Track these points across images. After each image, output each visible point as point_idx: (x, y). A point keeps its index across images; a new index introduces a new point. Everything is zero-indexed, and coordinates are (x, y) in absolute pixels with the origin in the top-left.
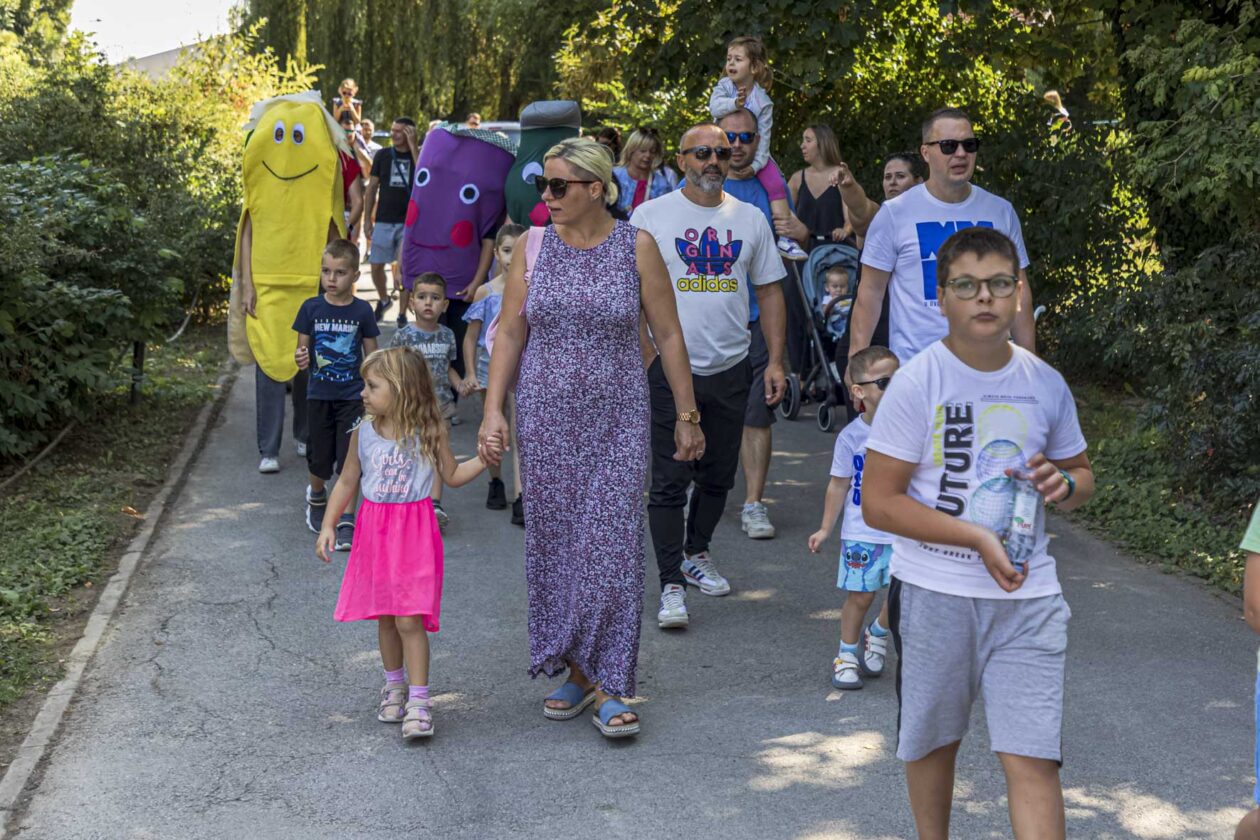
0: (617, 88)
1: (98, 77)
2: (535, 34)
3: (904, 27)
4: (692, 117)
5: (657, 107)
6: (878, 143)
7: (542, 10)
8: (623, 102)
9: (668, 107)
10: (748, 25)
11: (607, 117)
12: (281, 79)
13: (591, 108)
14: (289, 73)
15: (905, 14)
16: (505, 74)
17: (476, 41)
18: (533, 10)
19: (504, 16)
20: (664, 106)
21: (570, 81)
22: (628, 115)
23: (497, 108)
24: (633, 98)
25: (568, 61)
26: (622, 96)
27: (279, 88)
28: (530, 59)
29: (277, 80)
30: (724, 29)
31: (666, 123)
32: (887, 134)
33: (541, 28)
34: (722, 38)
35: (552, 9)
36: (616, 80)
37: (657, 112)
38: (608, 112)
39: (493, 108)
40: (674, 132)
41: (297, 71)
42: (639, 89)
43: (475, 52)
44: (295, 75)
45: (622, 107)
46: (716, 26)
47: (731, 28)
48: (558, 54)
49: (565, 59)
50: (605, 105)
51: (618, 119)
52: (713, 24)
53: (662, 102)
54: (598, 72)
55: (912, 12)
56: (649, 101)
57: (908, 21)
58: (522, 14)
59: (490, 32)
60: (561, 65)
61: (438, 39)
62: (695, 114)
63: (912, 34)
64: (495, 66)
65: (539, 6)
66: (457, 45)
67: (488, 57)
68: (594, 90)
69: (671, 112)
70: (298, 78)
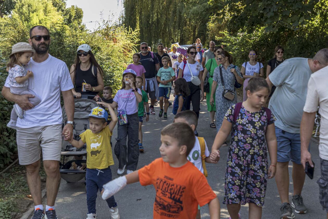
0: (226, 33)
1: (61, 31)
2: (202, 19)
3: (320, 10)
4: (250, 41)
5: (238, 38)
6: (315, 47)
7: (204, 12)
8: (228, 37)
9: (242, 38)
10: (272, 6)
11: (223, 42)
12: (127, 33)
13: (218, 39)
14: (130, 32)
15: (320, 6)
16: (194, 31)
17: (186, 22)
18: (202, 12)
19: (193, 14)
20: (241, 38)
21: (211, 31)
22: (229, 41)
23: (192, 41)
24: (230, 35)
25: (211, 25)
26: (227, 35)
27: (127, 36)
28: (201, 26)
29: (126, 34)
30: (263, 8)
31: (241, 43)
32: (318, 44)
33: (204, 18)
34: (263, 10)
35: (207, 12)
36: (225, 30)
37: (238, 39)
38: (223, 40)
39: (191, 41)
40: (244, 46)
41: (132, 31)
42: (233, 32)
43: (186, 26)
44: (131, 32)
45: (227, 39)
46: (260, 7)
47: (266, 7)
48: (208, 23)
49: (210, 25)
50: (222, 38)
51: (226, 42)
52: (259, 6)
53: (240, 36)
54: (220, 28)
55: (322, 4)
56: (236, 36)
57: (321, 8)
58: (198, 13)
59: (190, 20)
60: (209, 27)
61: (175, 22)
62: (250, 40)
63: (322, 12)
64: (192, 29)
65: (203, 11)
66: (181, 23)
67: (189, 27)
68: (218, 34)
69: (243, 39)
70: (132, 33)
